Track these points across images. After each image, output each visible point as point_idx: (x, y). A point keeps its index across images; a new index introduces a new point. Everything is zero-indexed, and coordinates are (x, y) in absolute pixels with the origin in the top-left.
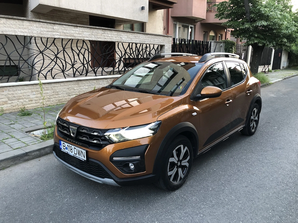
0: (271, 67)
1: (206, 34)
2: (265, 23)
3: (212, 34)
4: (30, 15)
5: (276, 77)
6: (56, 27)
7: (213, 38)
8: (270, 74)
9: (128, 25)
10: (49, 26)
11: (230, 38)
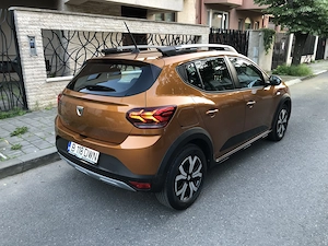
0: (314, 57)
1: (241, 22)
2: (309, 9)
3: (248, 21)
4: (63, 8)
5: (320, 68)
6: (98, 20)
7: (249, 26)
8: (312, 65)
9: (159, 15)
10: (92, 20)
11: (268, 25)
